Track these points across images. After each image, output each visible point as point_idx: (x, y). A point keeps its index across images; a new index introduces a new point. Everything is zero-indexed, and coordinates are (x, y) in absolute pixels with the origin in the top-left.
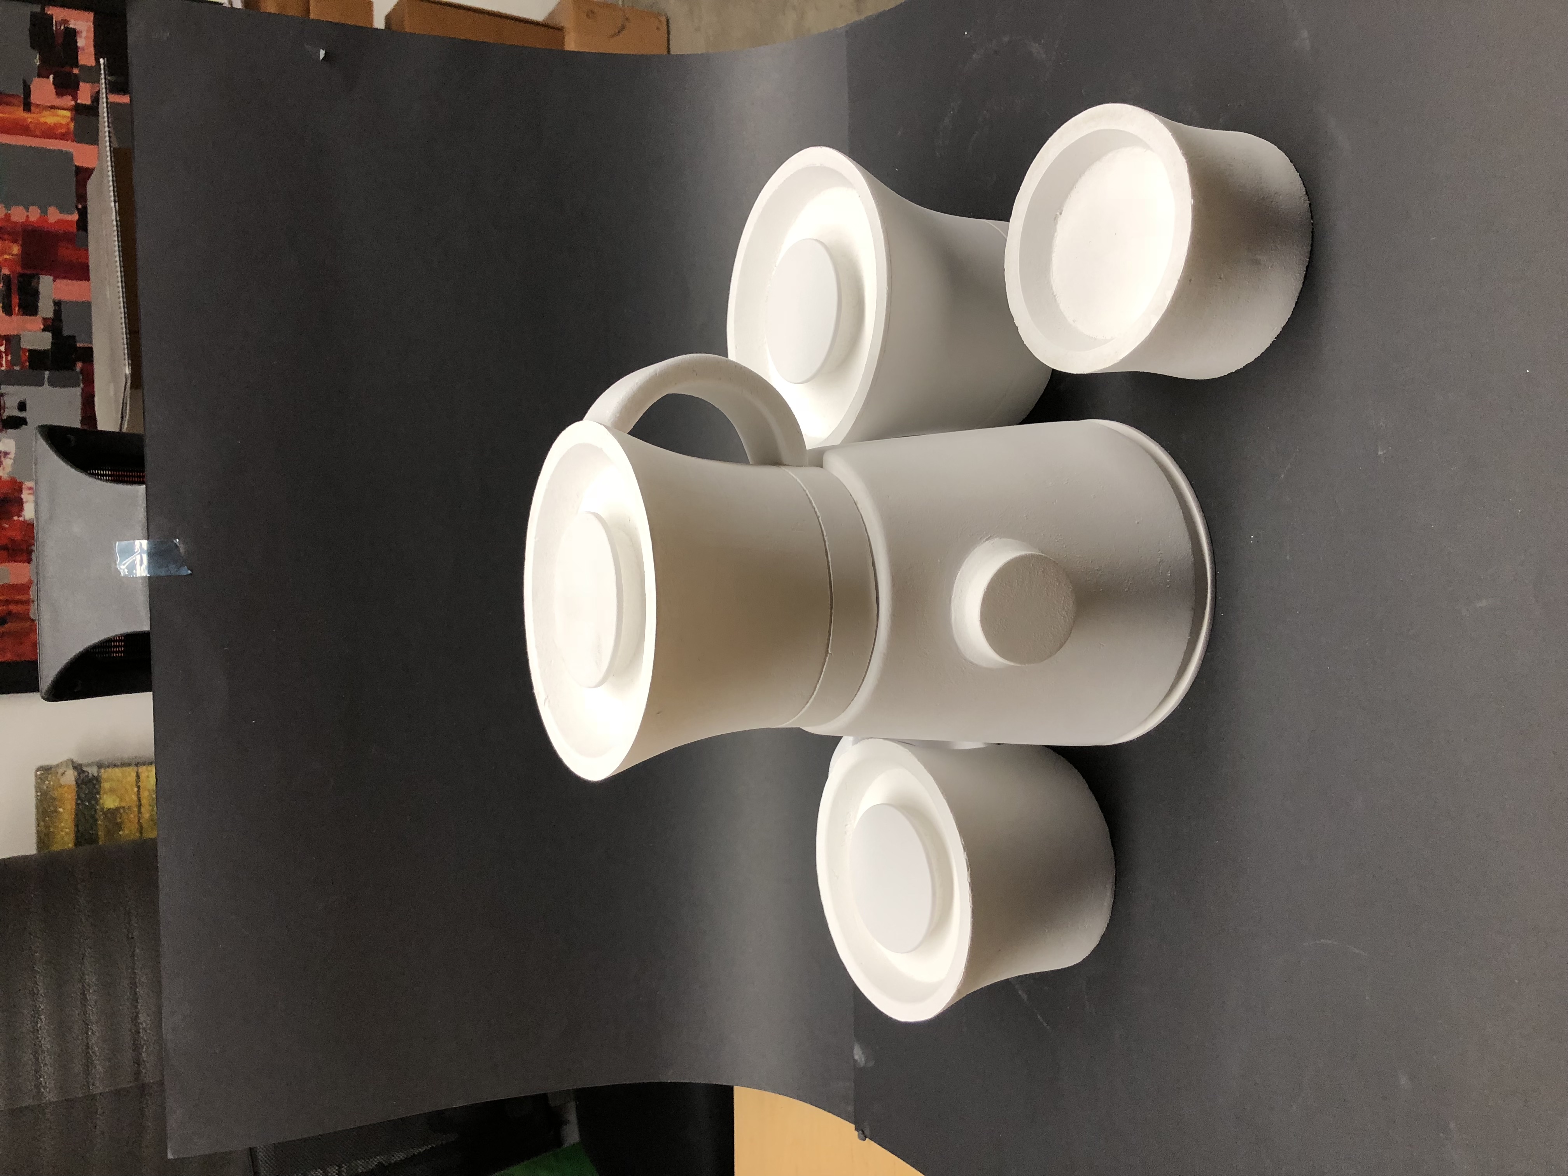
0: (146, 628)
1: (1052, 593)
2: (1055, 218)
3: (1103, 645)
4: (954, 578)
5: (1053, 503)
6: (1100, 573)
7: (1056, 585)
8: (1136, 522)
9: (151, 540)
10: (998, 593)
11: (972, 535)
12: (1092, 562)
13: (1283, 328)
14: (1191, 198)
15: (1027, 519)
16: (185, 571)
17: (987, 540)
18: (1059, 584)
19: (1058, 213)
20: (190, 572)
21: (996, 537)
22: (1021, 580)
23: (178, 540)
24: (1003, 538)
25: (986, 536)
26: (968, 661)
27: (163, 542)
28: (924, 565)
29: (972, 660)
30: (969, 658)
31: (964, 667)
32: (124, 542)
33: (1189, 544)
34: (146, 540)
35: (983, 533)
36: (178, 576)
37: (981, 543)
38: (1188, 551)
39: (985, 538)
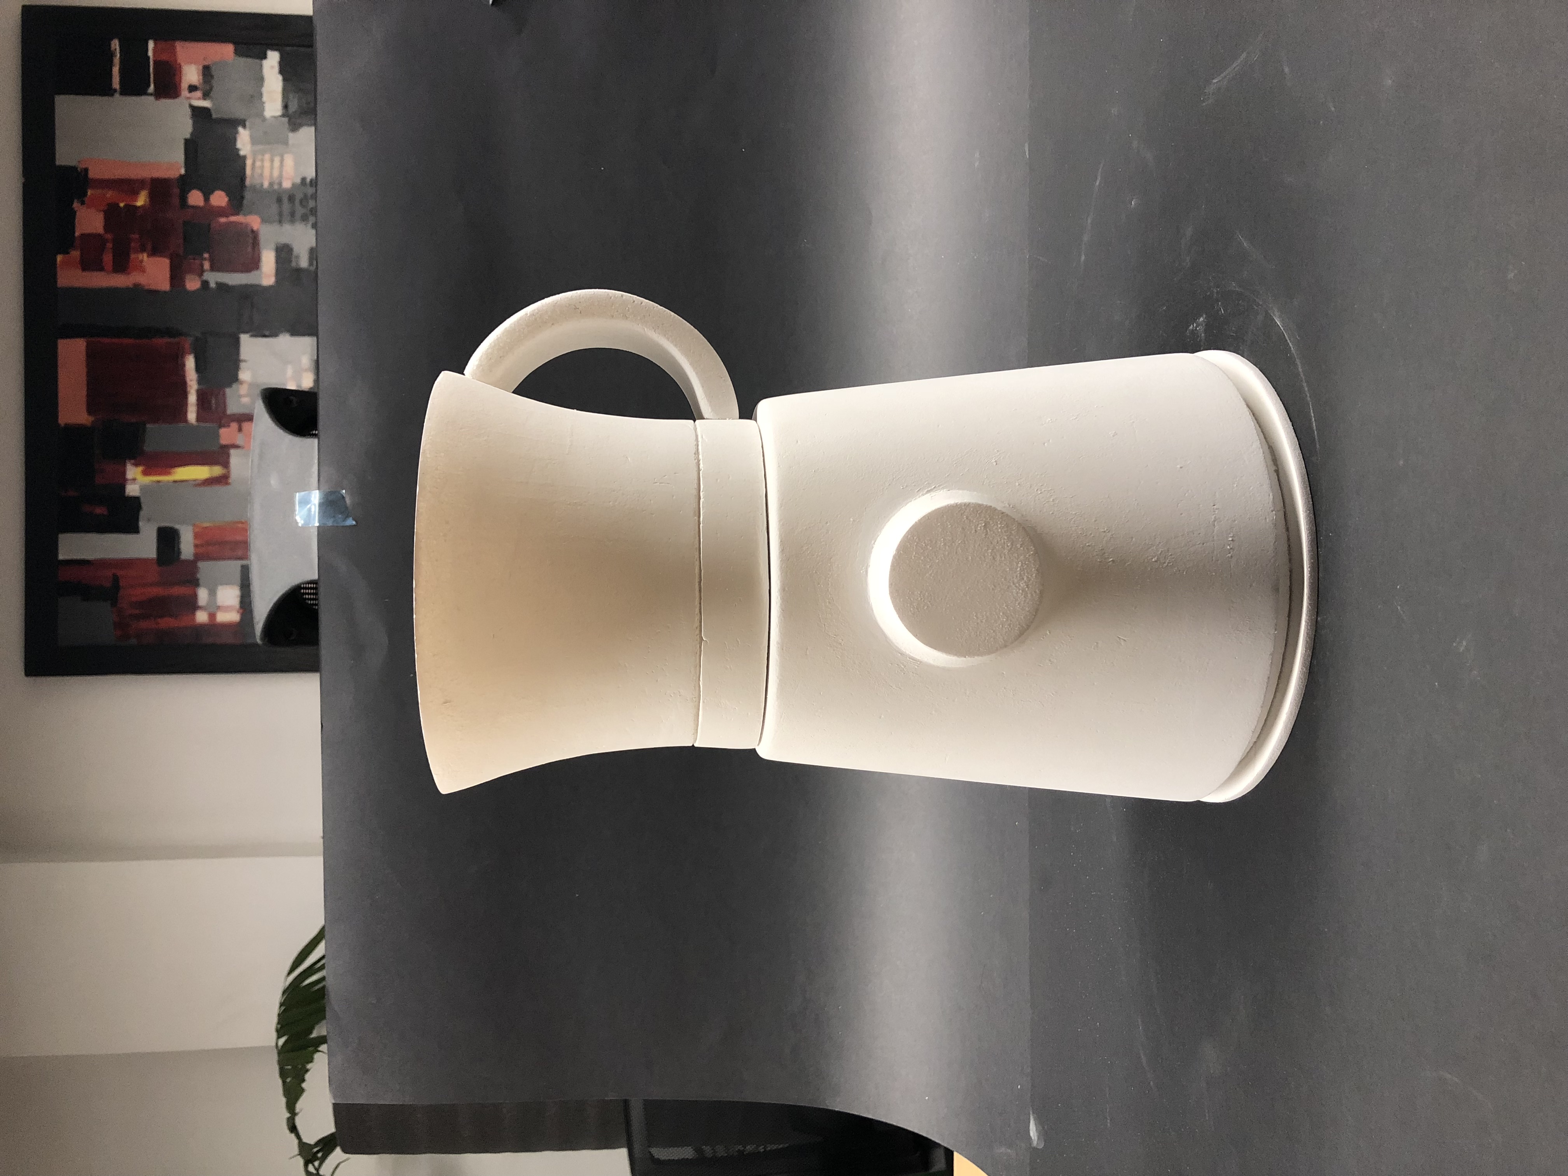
1: (1001, 557)
4: (873, 542)
5: (1044, 444)
6: (1109, 536)
7: (1008, 546)
8: (1179, 466)
9: (321, 491)
10: (914, 556)
11: (907, 486)
12: (1095, 521)
15: (996, 464)
16: (351, 522)
17: (928, 492)
18: (1012, 544)
20: (354, 523)
21: (943, 488)
23: (344, 491)
24: (952, 490)
25: (928, 488)
26: (906, 656)
27: (331, 493)
28: (828, 524)
29: (911, 655)
30: (907, 652)
31: (903, 665)
32: (303, 493)
33: (1269, 495)
34: (318, 491)
35: (924, 484)
36: (343, 526)
37: (918, 496)
38: (1265, 505)
39: (927, 490)
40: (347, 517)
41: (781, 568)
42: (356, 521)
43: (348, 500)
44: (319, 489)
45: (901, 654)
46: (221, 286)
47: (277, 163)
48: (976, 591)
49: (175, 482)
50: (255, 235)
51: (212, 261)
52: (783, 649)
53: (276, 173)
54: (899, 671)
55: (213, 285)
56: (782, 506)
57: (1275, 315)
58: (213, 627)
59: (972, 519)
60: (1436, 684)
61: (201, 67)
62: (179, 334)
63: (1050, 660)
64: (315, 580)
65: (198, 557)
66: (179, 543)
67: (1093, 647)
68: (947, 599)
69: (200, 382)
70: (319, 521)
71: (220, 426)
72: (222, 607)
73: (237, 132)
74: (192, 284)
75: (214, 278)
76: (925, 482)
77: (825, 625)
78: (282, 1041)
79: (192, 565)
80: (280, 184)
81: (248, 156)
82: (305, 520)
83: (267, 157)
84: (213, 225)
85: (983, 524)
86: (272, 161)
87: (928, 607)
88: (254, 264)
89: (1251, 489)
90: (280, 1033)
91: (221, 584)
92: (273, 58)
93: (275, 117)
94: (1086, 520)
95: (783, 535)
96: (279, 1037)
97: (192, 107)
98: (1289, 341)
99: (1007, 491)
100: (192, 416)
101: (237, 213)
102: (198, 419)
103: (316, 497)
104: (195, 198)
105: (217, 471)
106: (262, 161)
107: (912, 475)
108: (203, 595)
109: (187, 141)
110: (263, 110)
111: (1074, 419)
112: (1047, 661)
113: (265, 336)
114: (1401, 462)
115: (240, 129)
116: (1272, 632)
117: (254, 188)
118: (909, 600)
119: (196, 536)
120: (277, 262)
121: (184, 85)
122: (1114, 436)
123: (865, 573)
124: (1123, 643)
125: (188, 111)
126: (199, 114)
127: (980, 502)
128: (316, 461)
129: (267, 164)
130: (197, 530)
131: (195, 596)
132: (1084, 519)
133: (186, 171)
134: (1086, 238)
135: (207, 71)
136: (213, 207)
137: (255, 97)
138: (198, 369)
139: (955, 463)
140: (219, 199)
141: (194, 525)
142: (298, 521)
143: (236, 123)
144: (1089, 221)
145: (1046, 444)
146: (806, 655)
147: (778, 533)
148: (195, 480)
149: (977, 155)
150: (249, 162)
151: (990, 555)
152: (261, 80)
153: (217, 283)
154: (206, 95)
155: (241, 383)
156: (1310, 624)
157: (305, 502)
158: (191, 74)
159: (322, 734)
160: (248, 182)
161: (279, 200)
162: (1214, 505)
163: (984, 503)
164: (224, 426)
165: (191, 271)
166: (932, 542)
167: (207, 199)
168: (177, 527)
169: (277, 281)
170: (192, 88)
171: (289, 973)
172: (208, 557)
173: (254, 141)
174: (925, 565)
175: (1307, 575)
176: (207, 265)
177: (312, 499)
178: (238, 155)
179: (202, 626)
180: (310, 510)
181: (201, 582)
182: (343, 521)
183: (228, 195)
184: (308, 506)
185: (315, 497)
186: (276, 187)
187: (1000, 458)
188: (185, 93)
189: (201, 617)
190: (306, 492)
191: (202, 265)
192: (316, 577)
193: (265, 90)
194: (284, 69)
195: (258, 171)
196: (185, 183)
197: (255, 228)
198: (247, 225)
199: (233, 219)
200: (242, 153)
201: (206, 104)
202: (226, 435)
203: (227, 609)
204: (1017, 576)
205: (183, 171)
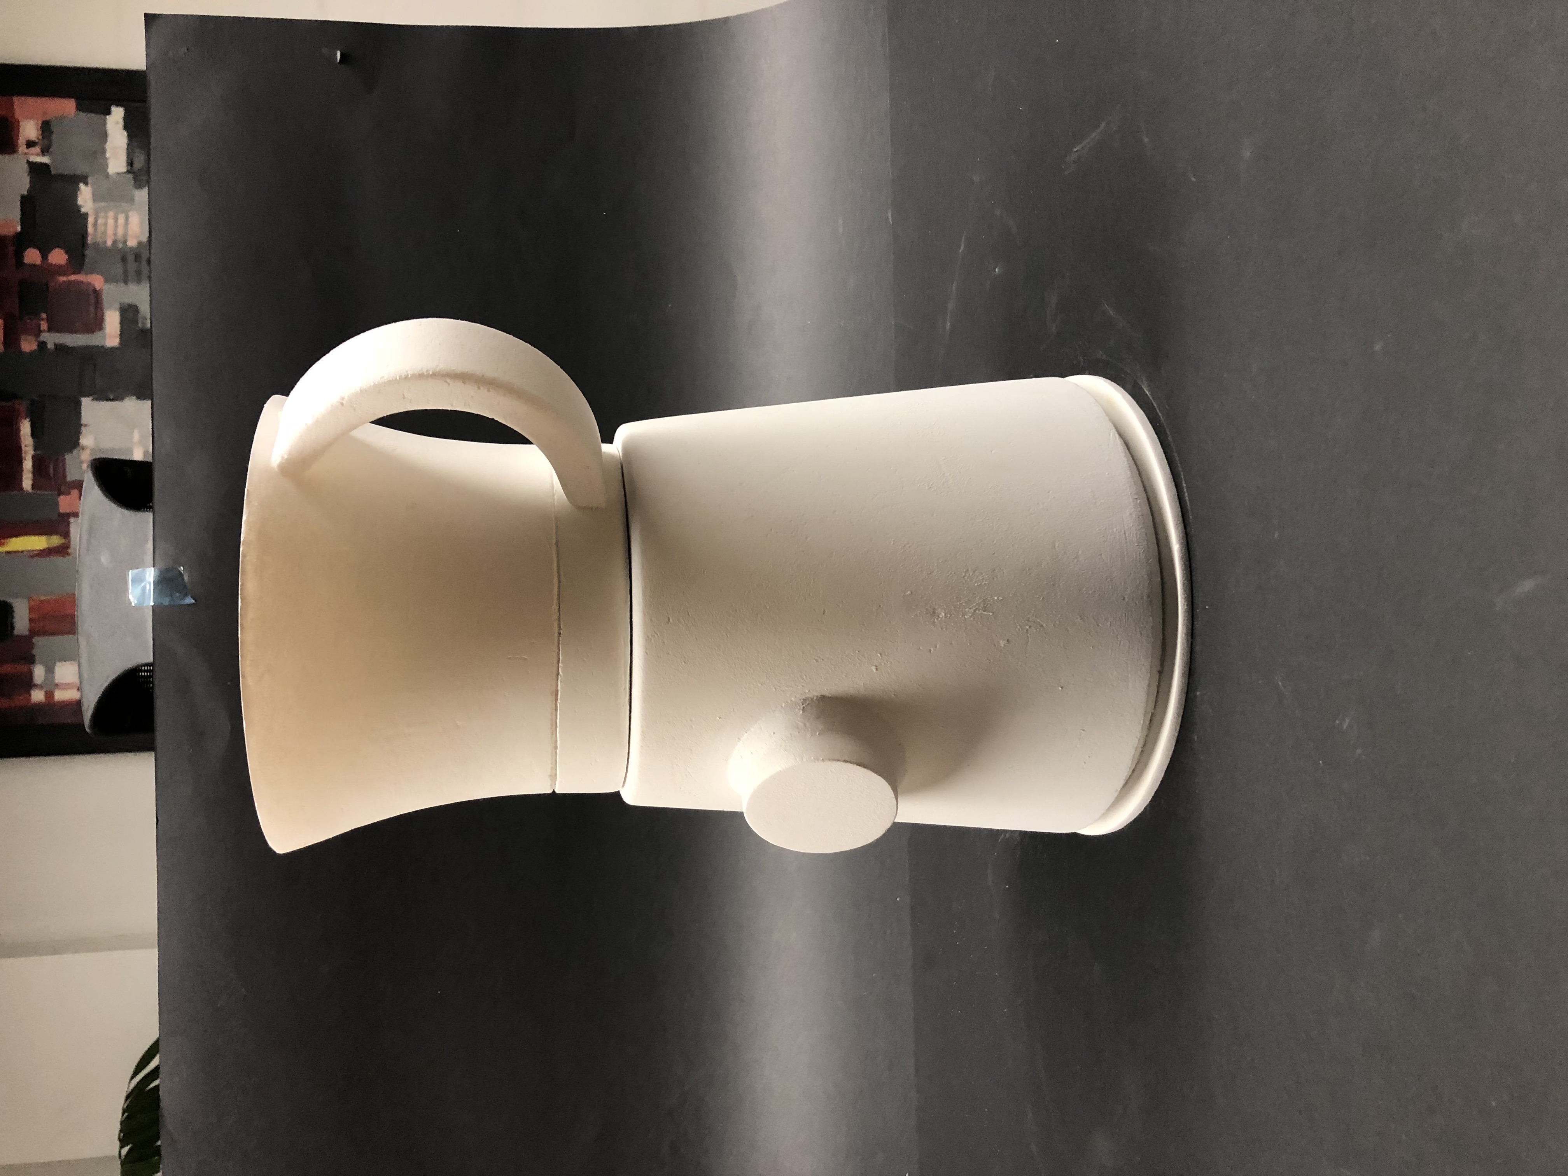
9: (157, 568)
16: (189, 600)
20: (193, 601)
23: (182, 568)
27: (167, 570)
32: (136, 571)
34: (153, 568)
36: (181, 605)
40: (186, 595)
42: (194, 599)
43: (186, 578)
44: (154, 567)
46: (61, 348)
47: (121, 220)
49: (7, 553)
50: (97, 294)
51: (49, 320)
53: (120, 232)
55: (50, 346)
57: (1144, 385)
58: (50, 705)
60: (1321, 762)
61: (40, 122)
62: (13, 397)
64: (150, 663)
65: (33, 633)
66: (13, 617)
69: (36, 448)
70: (153, 602)
71: (59, 494)
72: (62, 684)
73: (79, 188)
74: (28, 345)
75: (51, 339)
78: (125, 1151)
79: (27, 641)
80: (125, 242)
81: (90, 214)
82: (138, 600)
83: (111, 214)
84: (52, 285)
86: (116, 219)
88: (97, 324)
90: (123, 1142)
91: (61, 660)
92: (117, 114)
93: (118, 174)
96: (122, 1147)
97: (29, 162)
98: (1158, 411)
100: (27, 483)
101: (77, 271)
102: (34, 486)
103: (150, 575)
104: (32, 256)
105: (56, 540)
106: (106, 218)
108: (39, 673)
109: (23, 197)
110: (106, 165)
113: (108, 400)
114: (1276, 535)
115: (82, 186)
117: (96, 245)
119: (31, 610)
120: (122, 323)
121: (22, 141)
125: (26, 167)
126: (36, 169)
128: (152, 536)
129: (111, 222)
130: (32, 603)
131: (30, 674)
133: (22, 228)
134: (951, 306)
135: (46, 128)
136: (51, 265)
137: (98, 154)
138: (33, 435)
140: (58, 257)
141: (30, 599)
142: (132, 600)
143: (75, 180)
144: (954, 289)
148: (29, 551)
149: (841, 222)
150: (91, 220)
152: (105, 135)
153: (55, 344)
154: (44, 152)
155: (83, 449)
157: (138, 580)
158: (29, 130)
159: (157, 828)
160: (90, 240)
161: (124, 259)
164: (63, 494)
165: (27, 331)
167: (44, 257)
168: (10, 600)
169: (121, 343)
170: (30, 144)
171: (133, 1077)
172: (44, 633)
173: (96, 198)
176: (44, 326)
177: (147, 576)
178: (79, 211)
179: (38, 705)
180: (144, 588)
181: (37, 658)
182: (181, 600)
183: (66, 253)
184: (143, 585)
186: (120, 246)
188: (22, 148)
189: (38, 696)
190: (140, 569)
191: (39, 325)
192: (151, 660)
193: (108, 146)
194: (128, 125)
195: (101, 229)
196: (22, 241)
197: (98, 288)
198: (89, 283)
199: (73, 277)
200: (83, 210)
201: (45, 160)
202: (65, 503)
203: (67, 686)
205: (19, 229)
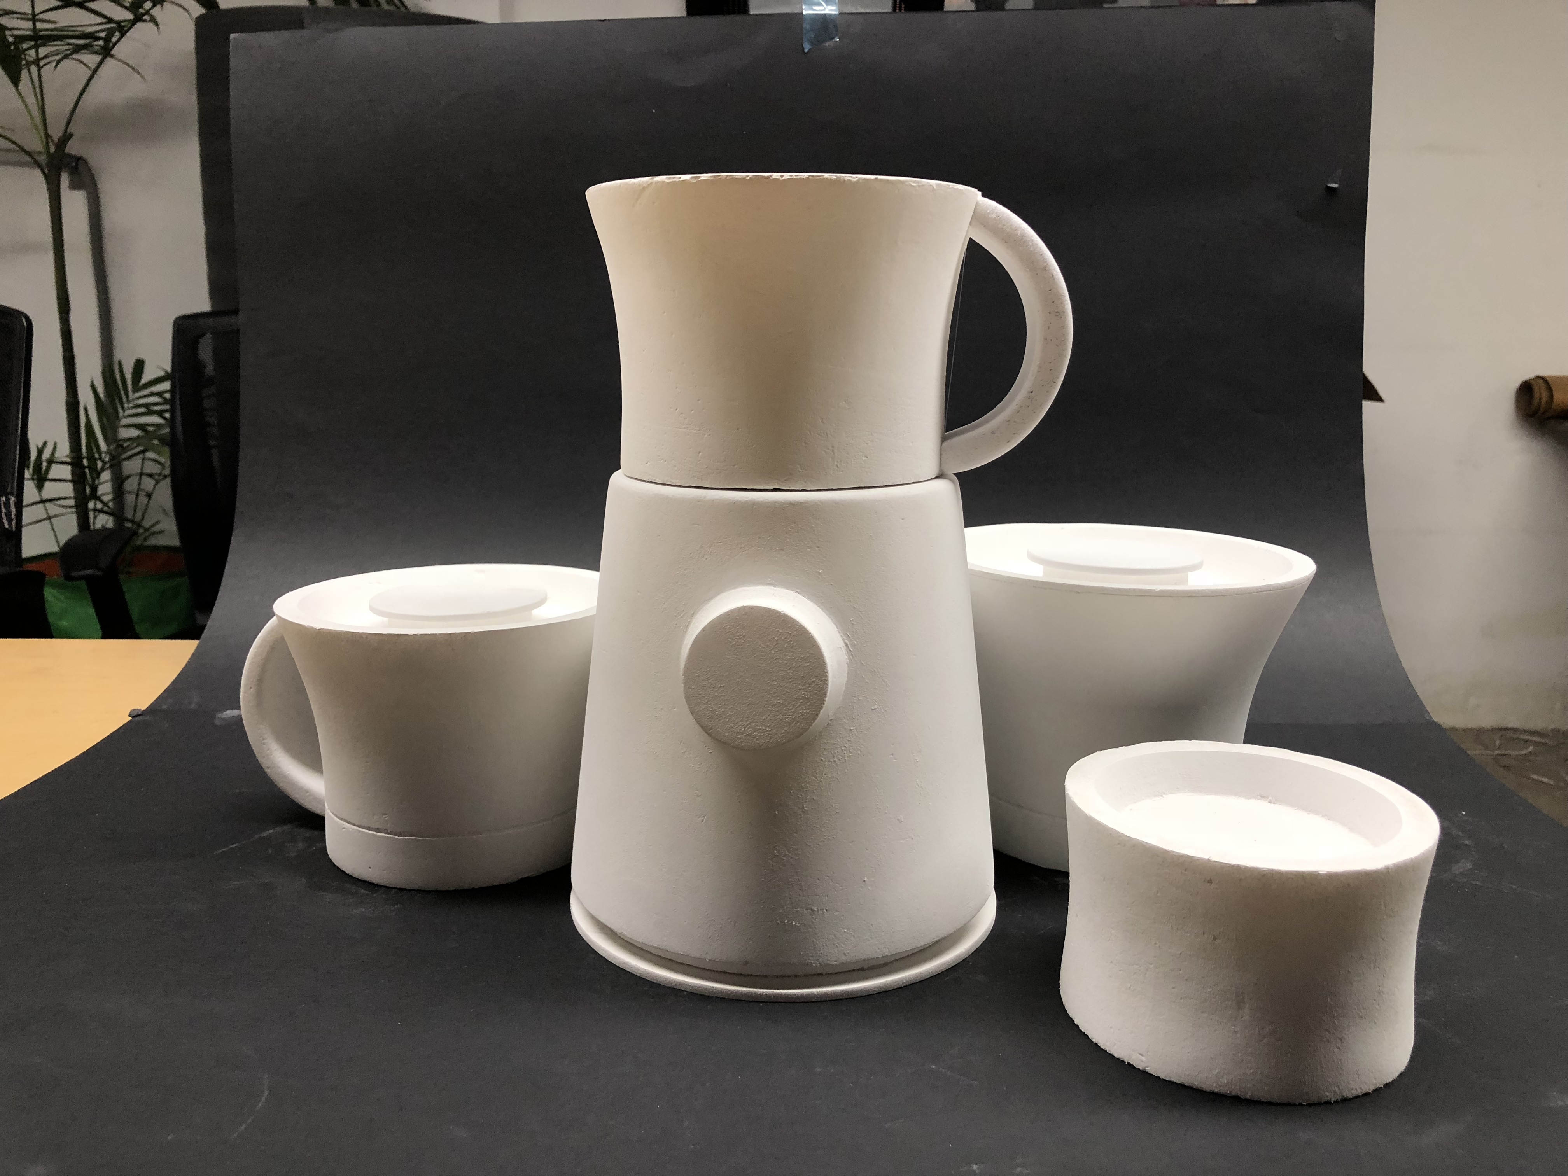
0: (752, 12)
2: (1263, 797)
3: (702, 821)
4: (798, 591)
5: (892, 755)
6: (800, 812)
8: (866, 879)
9: (838, 16)
10: (778, 631)
11: (853, 624)
13: (1144, 1072)
14: (1328, 871)
15: (872, 709)
16: (807, 47)
17: (846, 645)
18: (787, 722)
19: (1270, 798)
20: (806, 51)
21: (850, 659)
22: (794, 665)
23: (838, 40)
24: (848, 667)
25: (850, 644)
26: (692, 619)
27: (836, 26)
28: (816, 548)
29: (693, 623)
30: (695, 620)
31: (684, 615)
33: (835, 961)
34: (837, 13)
35: (855, 640)
36: (803, 40)
37: (842, 634)
38: (826, 957)
39: (848, 643)
40: (812, 43)
41: (776, 502)
43: (828, 44)
44: (840, 14)
45: (693, 614)
48: (745, 688)
52: (698, 502)
54: (678, 611)
56: (836, 504)
59: (812, 686)
63: (686, 752)
64: (748, 10)
67: (697, 792)
68: (738, 661)
70: (806, 14)
76: (857, 642)
77: (720, 542)
85: (806, 697)
87: (731, 642)
89: (842, 945)
94: (815, 791)
95: (806, 505)
99: (845, 718)
107: (864, 630)
111: (917, 784)
112: (685, 749)
116: (708, 957)
118: (737, 625)
122: (898, 820)
123: (769, 582)
124: (701, 819)
127: (828, 694)
128: (868, 11)
132: (816, 789)
139: (876, 670)
145: (892, 756)
146: (694, 524)
147: (809, 500)
151: (778, 701)
156: (714, 991)
159: (597, 20)
162: (827, 910)
163: (827, 699)
166: (792, 647)
174: (769, 640)
175: (759, 992)
177: (830, 7)
182: (808, 40)
184: (823, 3)
185: (832, 10)
187: (879, 713)
204: (757, 726)
